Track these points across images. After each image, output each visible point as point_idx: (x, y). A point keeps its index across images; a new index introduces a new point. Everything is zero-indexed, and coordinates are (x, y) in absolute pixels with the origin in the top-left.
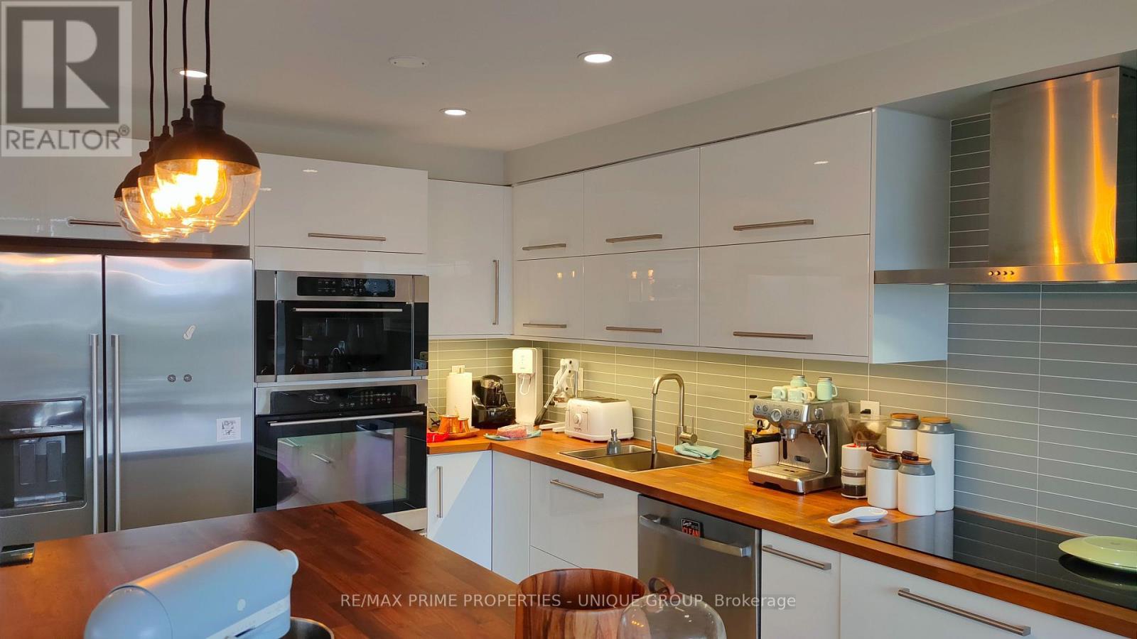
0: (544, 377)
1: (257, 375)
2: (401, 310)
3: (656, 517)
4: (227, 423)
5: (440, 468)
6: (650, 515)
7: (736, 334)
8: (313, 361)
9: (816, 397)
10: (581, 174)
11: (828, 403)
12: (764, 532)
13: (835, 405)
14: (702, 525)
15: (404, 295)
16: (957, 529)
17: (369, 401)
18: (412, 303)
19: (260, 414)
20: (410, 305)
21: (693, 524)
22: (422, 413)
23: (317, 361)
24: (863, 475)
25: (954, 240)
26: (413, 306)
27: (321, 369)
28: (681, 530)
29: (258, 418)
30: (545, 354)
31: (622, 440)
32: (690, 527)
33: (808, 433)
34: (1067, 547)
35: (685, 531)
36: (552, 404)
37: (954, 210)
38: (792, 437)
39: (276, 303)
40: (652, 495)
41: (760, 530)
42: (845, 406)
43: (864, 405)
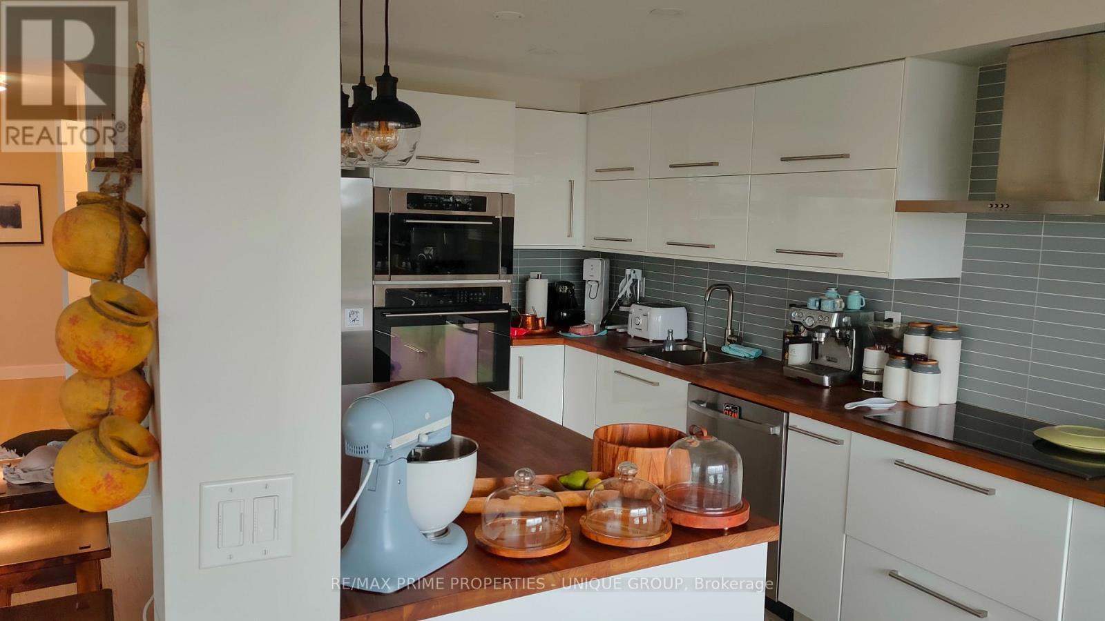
0: (610, 285)
1: (375, 274)
2: (491, 223)
3: (703, 403)
4: (352, 313)
5: (521, 358)
6: (698, 400)
7: (779, 251)
8: (407, 265)
9: (846, 306)
10: (650, 105)
11: (857, 312)
12: (791, 414)
13: (862, 314)
14: (740, 408)
15: (494, 210)
16: (958, 420)
17: (464, 300)
18: (500, 217)
19: (377, 306)
20: (499, 219)
21: (733, 408)
22: (507, 311)
23: (409, 264)
24: (881, 372)
25: (974, 174)
26: (501, 220)
27: (412, 271)
28: (722, 412)
29: (375, 309)
30: (612, 264)
31: (677, 341)
32: (730, 410)
33: (836, 337)
34: (1040, 433)
35: (726, 414)
36: (617, 308)
37: (976, 147)
38: (822, 340)
39: (390, 215)
40: (700, 384)
41: (788, 413)
42: (871, 314)
43: (888, 315)
